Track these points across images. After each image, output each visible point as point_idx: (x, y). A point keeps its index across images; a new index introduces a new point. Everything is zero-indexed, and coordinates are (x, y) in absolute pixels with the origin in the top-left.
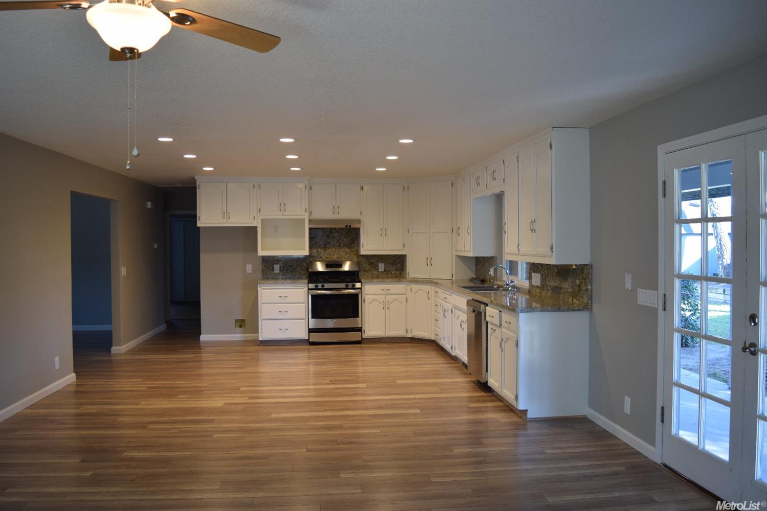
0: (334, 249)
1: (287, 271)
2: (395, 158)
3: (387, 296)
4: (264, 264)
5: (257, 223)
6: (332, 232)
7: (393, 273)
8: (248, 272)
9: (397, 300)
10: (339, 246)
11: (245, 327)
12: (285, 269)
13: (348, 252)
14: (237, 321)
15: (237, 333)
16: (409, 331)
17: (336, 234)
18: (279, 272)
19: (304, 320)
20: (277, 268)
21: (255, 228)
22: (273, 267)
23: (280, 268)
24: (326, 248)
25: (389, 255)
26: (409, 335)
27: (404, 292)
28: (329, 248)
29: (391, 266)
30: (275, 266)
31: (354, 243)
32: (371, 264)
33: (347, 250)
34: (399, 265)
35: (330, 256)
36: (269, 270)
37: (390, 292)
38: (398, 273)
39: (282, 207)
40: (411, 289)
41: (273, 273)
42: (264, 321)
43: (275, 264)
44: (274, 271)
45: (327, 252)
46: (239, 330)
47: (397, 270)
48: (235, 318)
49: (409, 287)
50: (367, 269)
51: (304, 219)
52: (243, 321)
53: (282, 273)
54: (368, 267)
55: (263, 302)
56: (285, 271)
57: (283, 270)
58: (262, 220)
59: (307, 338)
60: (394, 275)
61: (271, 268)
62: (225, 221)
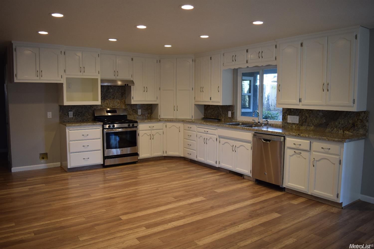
0: (110, 100)
1: (78, 116)
2: (207, 37)
3: (152, 131)
4: (61, 111)
5: (63, 81)
6: (109, 89)
7: (146, 115)
8: (48, 117)
9: (158, 133)
10: (114, 98)
11: (47, 158)
12: (77, 115)
13: (119, 103)
14: (41, 154)
15: (42, 164)
16: (165, 152)
17: (112, 90)
18: (72, 117)
19: (100, 151)
20: (71, 114)
21: (62, 84)
22: (68, 114)
23: (73, 114)
24: (105, 100)
25: (144, 104)
26: (165, 155)
27: (162, 128)
28: (107, 100)
29: (145, 111)
30: (70, 113)
31: (123, 96)
32: (134, 110)
33: (118, 101)
34: (150, 111)
35: (107, 105)
36: (65, 115)
37: (154, 128)
38: (149, 115)
39: (82, 69)
40: (166, 125)
41: (68, 117)
42: (71, 154)
43: (70, 111)
44: (68, 116)
45: (105, 102)
46: (43, 161)
47: (148, 114)
48: (39, 153)
49: (165, 124)
50: (131, 113)
51: (97, 79)
52: (46, 154)
53: (74, 118)
54: (132, 112)
55: (71, 139)
56: (77, 116)
57: (75, 116)
58: (67, 78)
59: (102, 163)
60: (147, 117)
61: (67, 114)
62: (38, 78)
